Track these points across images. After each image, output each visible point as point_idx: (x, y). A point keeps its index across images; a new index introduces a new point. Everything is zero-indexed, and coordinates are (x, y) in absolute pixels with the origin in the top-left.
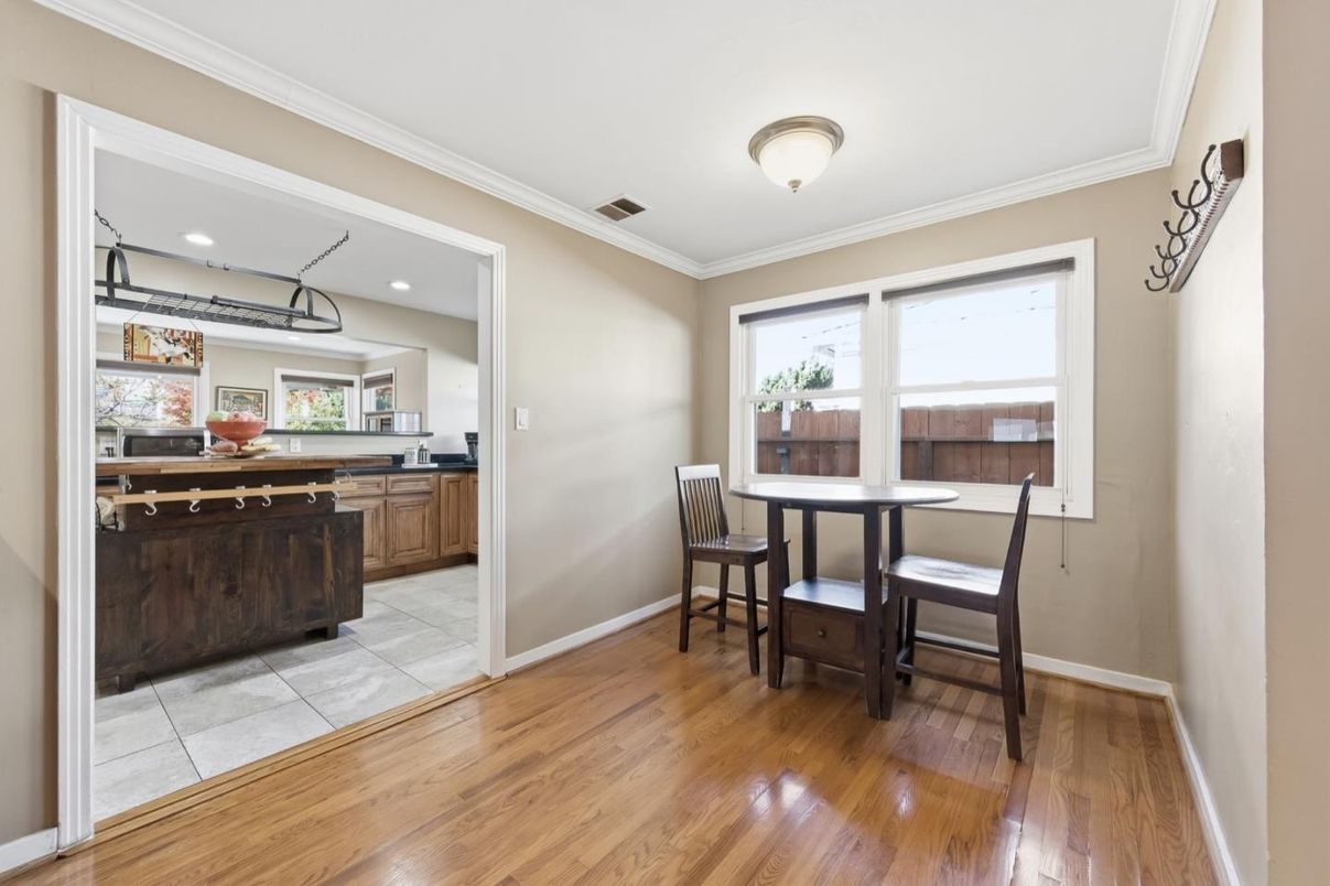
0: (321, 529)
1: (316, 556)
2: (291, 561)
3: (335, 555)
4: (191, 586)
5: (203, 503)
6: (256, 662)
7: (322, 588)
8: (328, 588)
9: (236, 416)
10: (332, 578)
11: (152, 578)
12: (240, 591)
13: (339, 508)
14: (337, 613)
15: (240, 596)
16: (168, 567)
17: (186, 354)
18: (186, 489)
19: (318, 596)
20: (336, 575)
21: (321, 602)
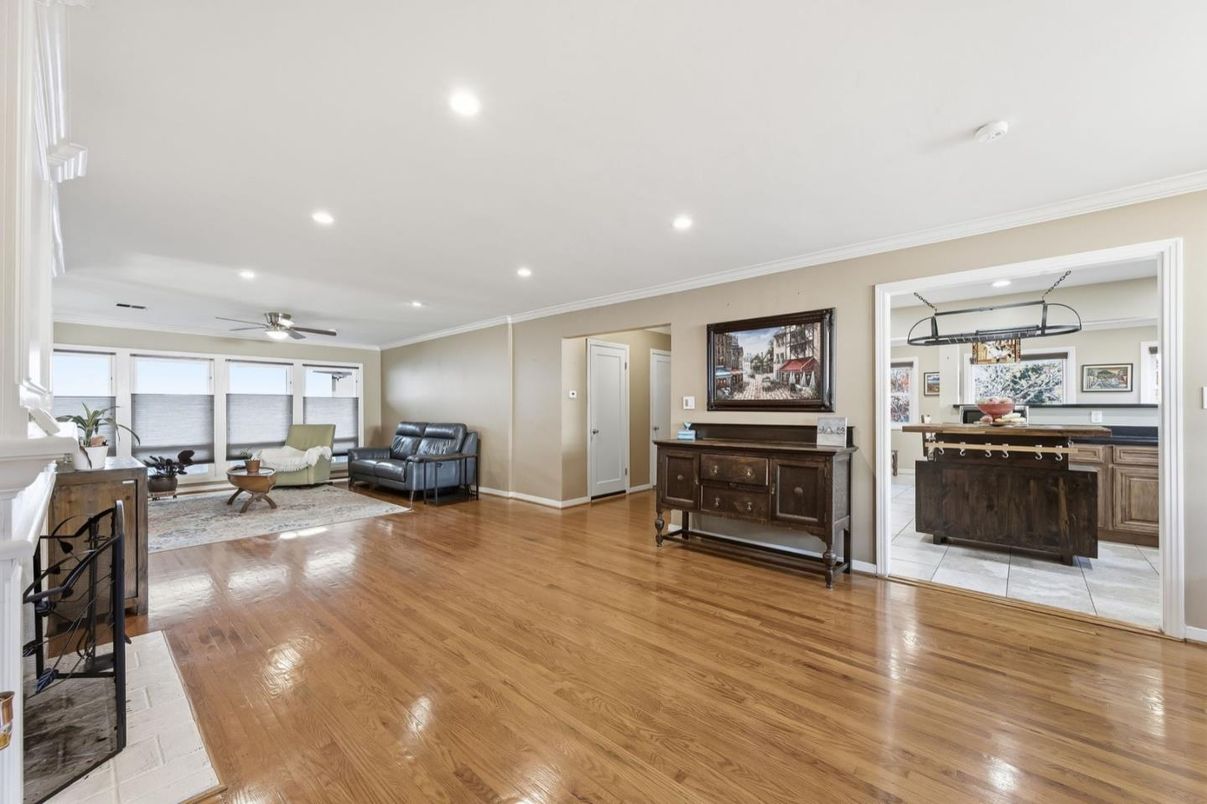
0: (1056, 481)
1: (1052, 500)
2: (1031, 498)
3: (1069, 502)
4: (968, 498)
5: (967, 451)
6: (1007, 557)
7: (1057, 523)
8: (1064, 526)
9: (991, 400)
10: (1066, 518)
11: (948, 489)
12: (996, 509)
13: (1072, 467)
14: (1071, 547)
15: (996, 513)
16: (956, 485)
17: (1010, 355)
18: (958, 442)
19: (1054, 529)
20: (1070, 518)
21: (1057, 534)
